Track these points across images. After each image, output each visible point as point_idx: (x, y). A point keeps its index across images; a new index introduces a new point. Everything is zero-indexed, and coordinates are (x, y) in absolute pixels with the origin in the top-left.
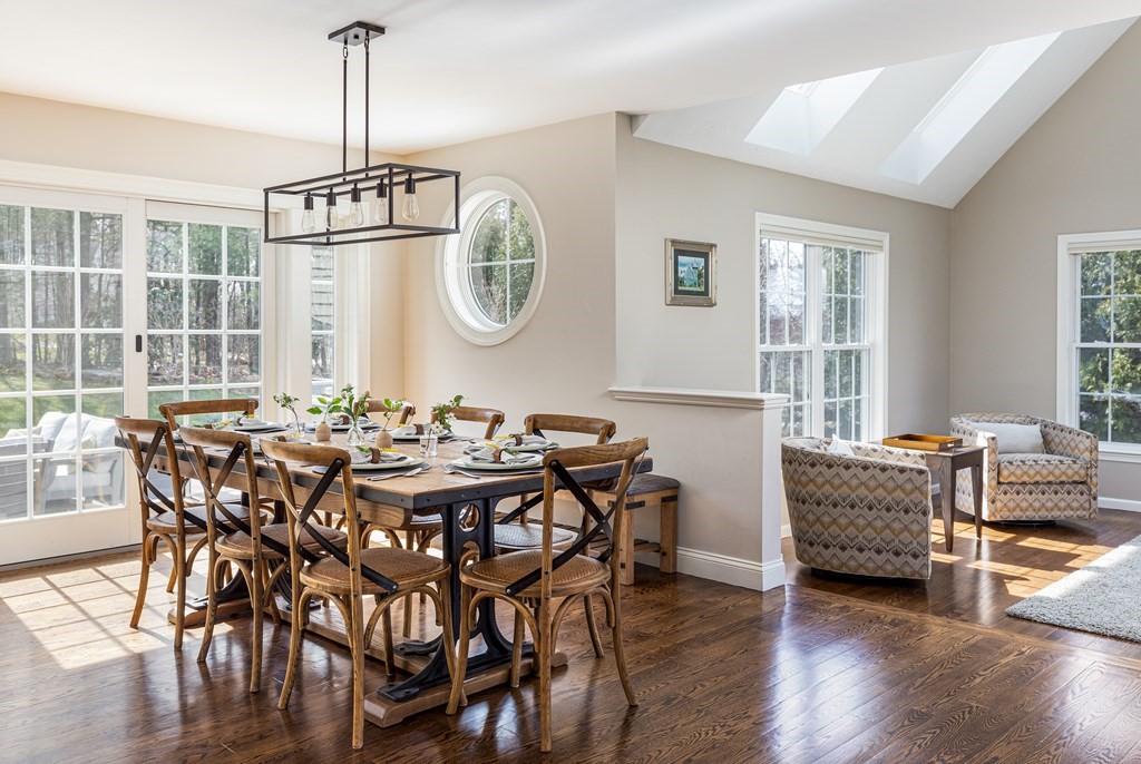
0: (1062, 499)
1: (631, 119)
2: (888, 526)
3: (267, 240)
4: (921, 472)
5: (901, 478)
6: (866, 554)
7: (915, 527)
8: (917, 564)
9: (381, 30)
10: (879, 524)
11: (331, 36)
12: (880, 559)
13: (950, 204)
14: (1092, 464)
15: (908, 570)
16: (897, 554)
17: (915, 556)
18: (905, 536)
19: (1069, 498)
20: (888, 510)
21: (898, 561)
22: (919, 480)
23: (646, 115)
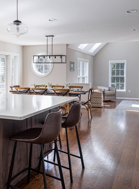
0: (111, 97)
1: (67, 45)
2: (96, 100)
3: (34, 63)
4: (101, 93)
5: (98, 94)
6: (96, 104)
7: (100, 100)
8: (100, 105)
9: (54, 36)
10: (95, 100)
11: (46, 36)
12: (96, 105)
13: (94, 55)
14: (116, 92)
15: (99, 106)
16: (98, 104)
17: (100, 104)
18: (99, 102)
19: (112, 97)
20: (97, 98)
21: (98, 105)
22: (100, 94)
23: (70, 45)
